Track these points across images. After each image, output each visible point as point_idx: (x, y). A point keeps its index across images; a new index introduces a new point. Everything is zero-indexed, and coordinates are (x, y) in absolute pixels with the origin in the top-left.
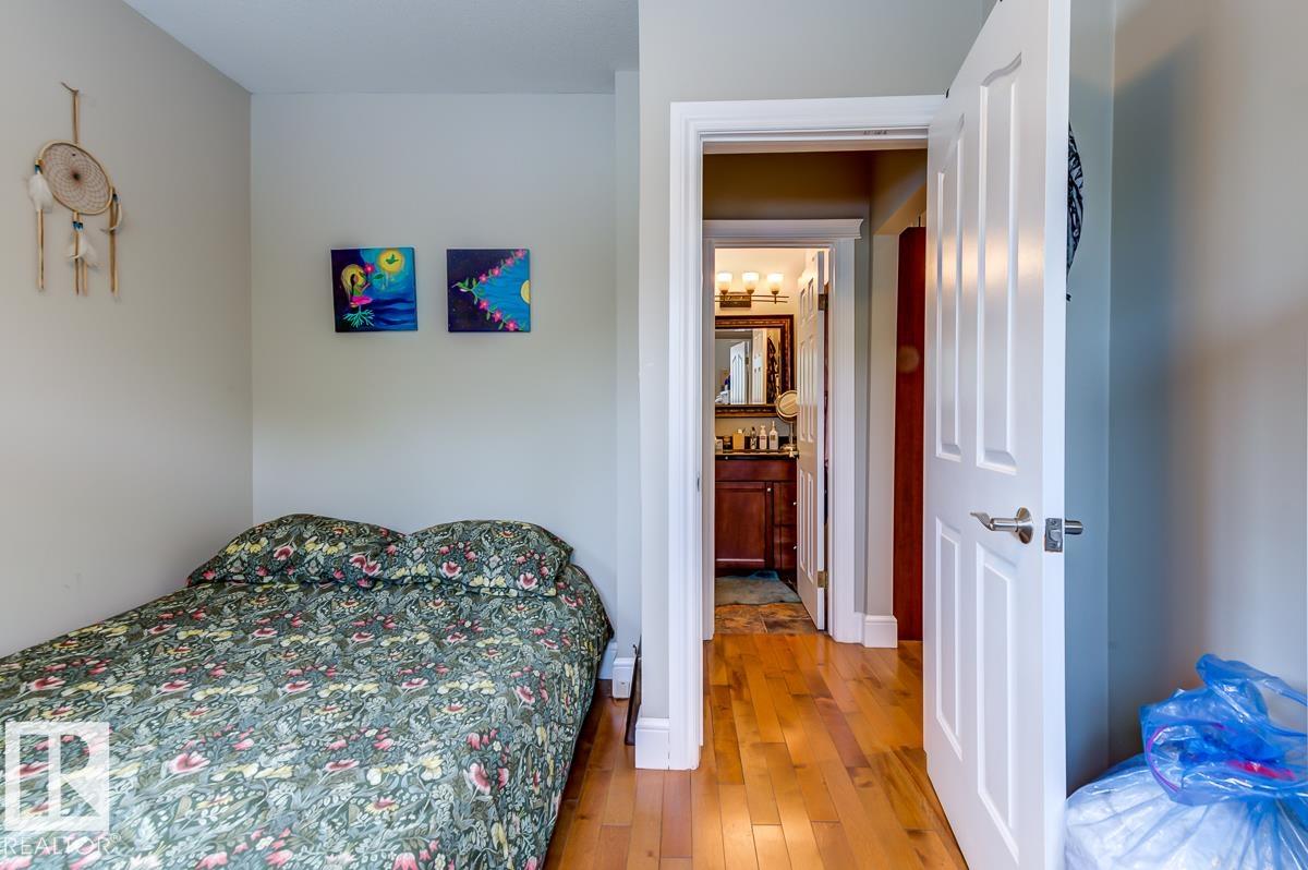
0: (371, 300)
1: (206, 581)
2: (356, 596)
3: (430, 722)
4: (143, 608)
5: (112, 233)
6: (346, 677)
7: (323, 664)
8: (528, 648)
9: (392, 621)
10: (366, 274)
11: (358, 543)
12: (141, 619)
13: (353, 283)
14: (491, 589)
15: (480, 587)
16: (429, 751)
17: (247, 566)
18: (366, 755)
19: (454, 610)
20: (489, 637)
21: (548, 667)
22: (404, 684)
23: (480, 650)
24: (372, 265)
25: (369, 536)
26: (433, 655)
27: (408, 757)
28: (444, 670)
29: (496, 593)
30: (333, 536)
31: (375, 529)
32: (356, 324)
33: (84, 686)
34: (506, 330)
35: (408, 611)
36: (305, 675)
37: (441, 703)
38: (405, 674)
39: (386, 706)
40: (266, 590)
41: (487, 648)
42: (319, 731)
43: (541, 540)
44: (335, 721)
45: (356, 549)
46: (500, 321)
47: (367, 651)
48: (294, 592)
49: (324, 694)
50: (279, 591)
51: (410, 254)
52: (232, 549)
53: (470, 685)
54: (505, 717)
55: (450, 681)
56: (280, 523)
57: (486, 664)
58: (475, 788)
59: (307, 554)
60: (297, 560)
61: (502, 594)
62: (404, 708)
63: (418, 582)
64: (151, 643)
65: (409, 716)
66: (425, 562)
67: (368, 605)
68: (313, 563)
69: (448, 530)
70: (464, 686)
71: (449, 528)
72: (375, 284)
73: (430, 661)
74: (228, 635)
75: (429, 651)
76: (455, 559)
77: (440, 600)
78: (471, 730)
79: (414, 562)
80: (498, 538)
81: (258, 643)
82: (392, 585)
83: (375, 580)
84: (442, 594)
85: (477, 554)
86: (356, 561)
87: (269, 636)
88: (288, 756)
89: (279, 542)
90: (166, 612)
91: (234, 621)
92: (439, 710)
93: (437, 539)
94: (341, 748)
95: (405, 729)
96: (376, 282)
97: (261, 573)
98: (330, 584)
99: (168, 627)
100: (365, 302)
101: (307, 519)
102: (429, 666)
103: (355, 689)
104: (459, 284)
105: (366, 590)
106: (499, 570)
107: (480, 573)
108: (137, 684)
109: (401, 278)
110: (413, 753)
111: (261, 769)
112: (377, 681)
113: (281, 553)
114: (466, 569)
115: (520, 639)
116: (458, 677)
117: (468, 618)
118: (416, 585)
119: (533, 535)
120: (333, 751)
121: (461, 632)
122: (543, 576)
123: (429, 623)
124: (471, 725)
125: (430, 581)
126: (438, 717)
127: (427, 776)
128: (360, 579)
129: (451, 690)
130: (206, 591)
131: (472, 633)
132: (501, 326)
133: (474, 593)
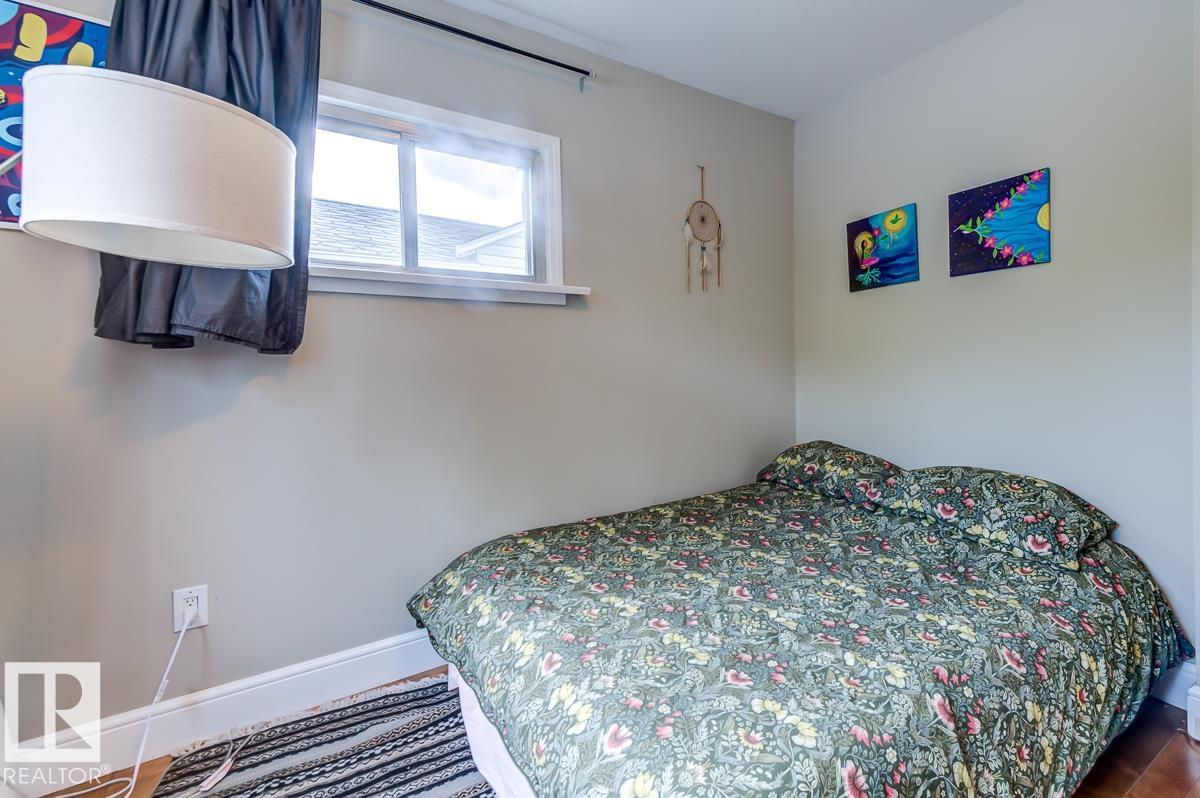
0: (878, 259)
1: (766, 480)
2: (861, 515)
3: (903, 639)
4: (734, 489)
5: (719, 249)
6: (844, 577)
7: (830, 561)
8: (1027, 615)
9: (888, 544)
10: (874, 238)
11: (864, 470)
12: (732, 495)
13: (863, 247)
14: (991, 542)
15: (979, 536)
16: (897, 662)
17: (789, 475)
18: (847, 640)
19: (949, 552)
20: (982, 588)
21: (1052, 645)
22: (888, 599)
23: (970, 597)
24: (879, 229)
25: (874, 466)
26: (919, 585)
27: (879, 658)
28: (926, 601)
29: (997, 548)
30: (844, 462)
31: (880, 462)
32: (866, 282)
33: (703, 528)
34: (1017, 264)
35: (903, 539)
36: (815, 564)
37: (916, 628)
38: (890, 591)
39: (870, 611)
40: (799, 494)
41: (978, 598)
42: (818, 608)
43: (1060, 502)
44: (830, 606)
45: (862, 476)
46: (1010, 256)
47: (865, 562)
48: (817, 501)
49: (826, 582)
50: (808, 497)
51: (913, 210)
52: (780, 460)
53: (948, 624)
54: (982, 669)
55: (930, 613)
56: (809, 446)
57: (972, 612)
58: (936, 716)
59: (826, 472)
60: (819, 476)
61: (1004, 550)
62: (884, 618)
63: (913, 516)
64: (735, 512)
65: (886, 626)
66: (920, 498)
67: (870, 525)
68: (830, 481)
69: (946, 473)
70: (943, 623)
71: (947, 471)
72: (881, 245)
73: (915, 589)
74: (774, 520)
75: (917, 579)
76: (951, 502)
77: (934, 538)
78: (940, 664)
79: (911, 496)
80: (1002, 490)
81: (790, 531)
82: (891, 513)
83: (877, 506)
84: (937, 533)
85: (976, 502)
86: (862, 485)
87: (798, 528)
88: (795, 616)
89: (808, 460)
90: (744, 495)
91: (779, 511)
92: (914, 633)
93: (934, 479)
94: (830, 627)
95: (880, 635)
96: (881, 243)
97: (796, 481)
98: (842, 501)
99: (744, 505)
100: (872, 263)
101: (828, 445)
102: (913, 593)
103: (848, 588)
104: (962, 227)
105: (871, 513)
106: (1001, 524)
107: (979, 522)
108: (725, 535)
109: (904, 234)
110: (883, 657)
111: (778, 616)
112: (865, 588)
113: (809, 469)
114: (962, 514)
115: (1020, 602)
116: (939, 612)
117: (963, 563)
118: (912, 518)
119: (1049, 495)
120: (825, 626)
121: (953, 574)
122: (1060, 544)
123: (923, 556)
124: (943, 660)
125: (925, 518)
126: (911, 639)
127: (890, 680)
128: (864, 502)
129: (928, 620)
130: (765, 487)
131: (965, 579)
132: (1011, 262)
133: (972, 541)
